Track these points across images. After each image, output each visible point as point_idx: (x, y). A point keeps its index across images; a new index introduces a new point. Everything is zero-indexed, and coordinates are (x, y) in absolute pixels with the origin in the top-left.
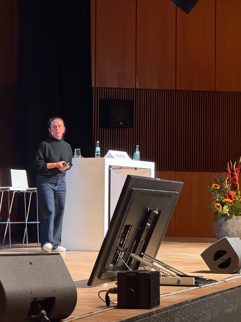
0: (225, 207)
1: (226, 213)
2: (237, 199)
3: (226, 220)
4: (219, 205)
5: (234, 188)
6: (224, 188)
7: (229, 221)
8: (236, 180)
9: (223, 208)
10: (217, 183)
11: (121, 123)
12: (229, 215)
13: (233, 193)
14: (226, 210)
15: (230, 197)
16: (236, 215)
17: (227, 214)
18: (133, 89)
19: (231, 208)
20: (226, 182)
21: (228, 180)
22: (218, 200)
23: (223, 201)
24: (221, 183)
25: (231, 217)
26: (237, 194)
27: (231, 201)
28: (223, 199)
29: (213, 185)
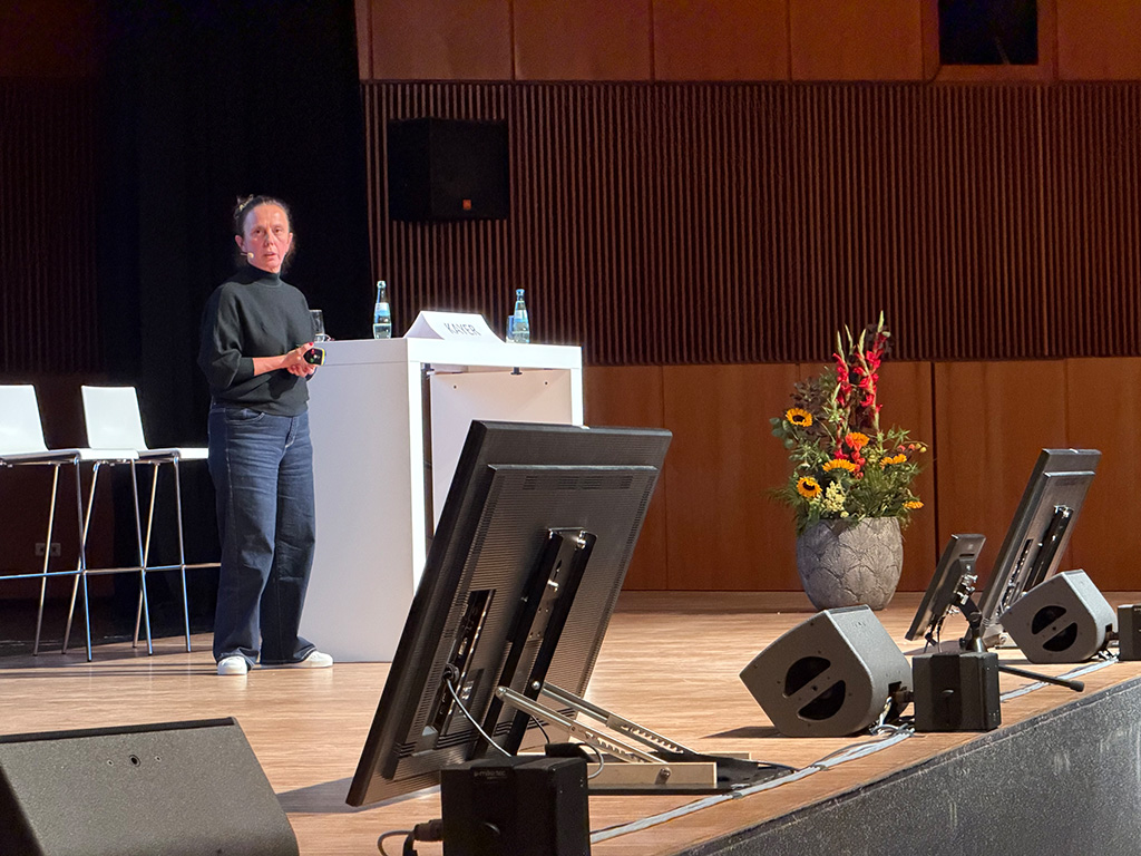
0: (832, 490)
1: (835, 508)
2: (873, 459)
3: (836, 533)
4: (811, 481)
5: (861, 421)
6: (828, 425)
7: (846, 536)
8: (868, 394)
9: (824, 493)
10: (801, 407)
11: (467, 204)
12: (845, 514)
13: (858, 439)
14: (836, 497)
15: (849, 453)
16: (871, 515)
17: (839, 512)
18: (505, 83)
19: (851, 491)
20: (834, 402)
21: (841, 395)
22: (806, 464)
23: (826, 468)
24: (818, 404)
25: (851, 524)
26: (872, 443)
27: (852, 467)
28: (824, 462)
29: (790, 415)
